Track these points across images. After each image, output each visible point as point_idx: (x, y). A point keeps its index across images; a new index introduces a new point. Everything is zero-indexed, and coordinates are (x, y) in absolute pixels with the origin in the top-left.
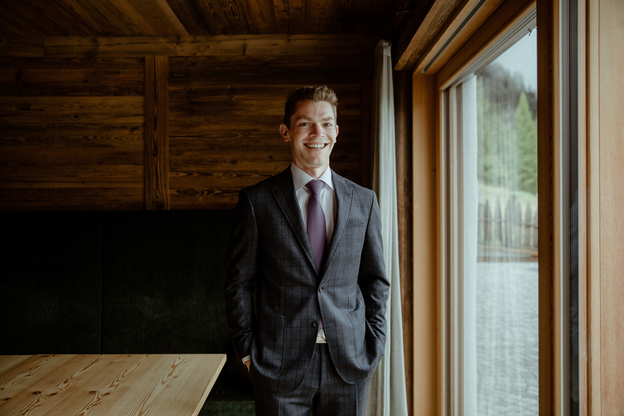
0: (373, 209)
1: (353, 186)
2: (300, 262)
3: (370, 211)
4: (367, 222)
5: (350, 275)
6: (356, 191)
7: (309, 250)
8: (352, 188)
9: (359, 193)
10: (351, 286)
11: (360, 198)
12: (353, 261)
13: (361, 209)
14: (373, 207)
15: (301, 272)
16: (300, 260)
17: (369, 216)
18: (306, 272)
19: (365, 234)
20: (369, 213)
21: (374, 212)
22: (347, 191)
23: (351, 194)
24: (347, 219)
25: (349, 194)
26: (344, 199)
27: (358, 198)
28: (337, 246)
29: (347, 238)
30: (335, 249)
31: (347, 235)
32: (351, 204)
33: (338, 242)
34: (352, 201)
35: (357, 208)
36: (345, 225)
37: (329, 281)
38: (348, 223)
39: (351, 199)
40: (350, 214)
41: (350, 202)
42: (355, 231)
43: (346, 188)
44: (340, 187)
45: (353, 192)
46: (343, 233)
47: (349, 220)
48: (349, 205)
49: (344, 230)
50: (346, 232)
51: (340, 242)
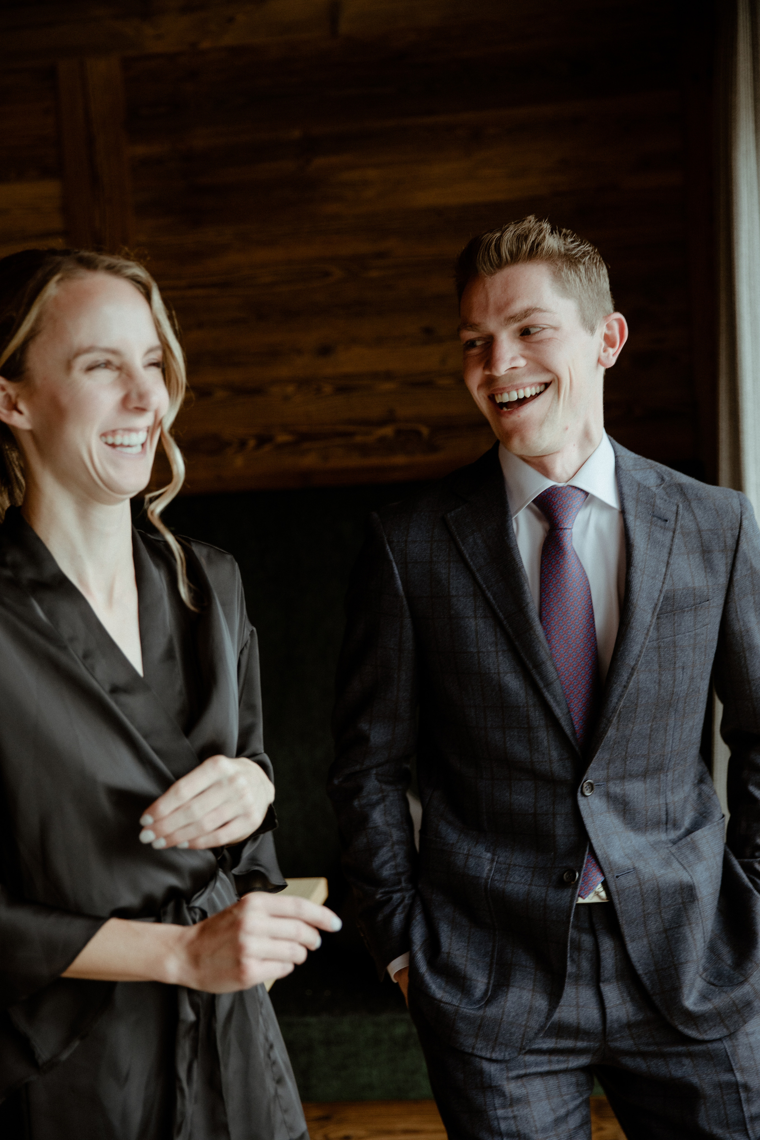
0: (740, 555)
1: (682, 490)
2: (528, 717)
3: (730, 561)
4: (723, 592)
5: (671, 742)
6: (690, 505)
7: (552, 683)
8: (677, 498)
9: (696, 511)
10: (676, 772)
11: (700, 525)
12: (680, 705)
13: (703, 557)
14: (740, 548)
15: (532, 743)
16: (527, 710)
17: (729, 576)
18: (546, 743)
19: (717, 627)
20: (729, 568)
21: (746, 561)
22: (660, 508)
23: (673, 518)
24: (657, 596)
25: (665, 518)
26: (650, 535)
27: (692, 527)
28: (632, 674)
29: (659, 647)
30: (624, 683)
31: (658, 639)
32: (671, 549)
33: (632, 663)
34: (673, 537)
35: (688, 558)
36: (651, 613)
37: (609, 764)
38: (663, 605)
39: (671, 533)
40: (668, 577)
41: (668, 543)
42: (683, 624)
43: (658, 501)
44: (637, 501)
45: (677, 511)
46: (647, 634)
47: (662, 595)
48: (666, 551)
49: (650, 626)
50: (658, 629)
51: (637, 661)
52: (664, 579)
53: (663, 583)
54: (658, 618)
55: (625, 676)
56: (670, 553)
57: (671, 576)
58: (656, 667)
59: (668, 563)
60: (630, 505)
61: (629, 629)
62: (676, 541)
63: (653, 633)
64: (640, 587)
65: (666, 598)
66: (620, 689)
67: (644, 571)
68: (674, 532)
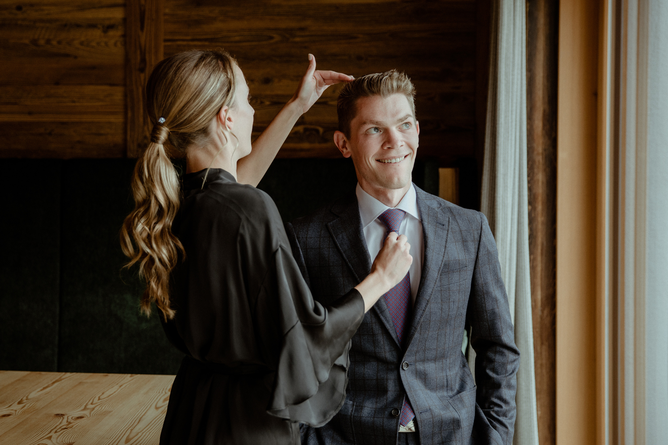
0: (481, 243)
1: (450, 210)
2: (372, 329)
3: (477, 246)
4: (474, 263)
5: (448, 342)
6: (455, 218)
7: (384, 311)
8: (448, 214)
9: (459, 220)
10: (451, 359)
11: (461, 228)
12: (452, 322)
13: (463, 244)
14: (481, 240)
15: (375, 343)
17: (476, 254)
18: (382, 343)
19: (470, 281)
20: (476, 250)
21: (485, 247)
22: (440, 219)
23: (447, 224)
24: (440, 263)
25: (443, 224)
26: (436, 232)
27: (457, 229)
28: (427, 304)
29: (441, 290)
30: (423, 309)
31: (441, 286)
32: (447, 240)
33: (428, 298)
34: (448, 234)
35: (456, 244)
36: (438, 272)
37: (416, 353)
38: (443, 268)
39: (447, 232)
40: (446, 254)
41: (445, 237)
42: (453, 279)
43: (439, 216)
44: (429, 215)
45: (449, 220)
46: (435, 283)
47: (443, 263)
48: (444, 240)
49: (437, 279)
50: (440, 281)
51: (430, 297)
52: (444, 255)
53: (443, 257)
54: (441, 275)
55: (424, 305)
56: (446, 242)
57: (447, 253)
58: (440, 301)
59: (445, 247)
60: (425, 217)
61: (426, 280)
62: (449, 235)
63: (438, 283)
64: (432, 259)
65: (445, 265)
66: (421, 312)
67: (434, 251)
68: (448, 231)
